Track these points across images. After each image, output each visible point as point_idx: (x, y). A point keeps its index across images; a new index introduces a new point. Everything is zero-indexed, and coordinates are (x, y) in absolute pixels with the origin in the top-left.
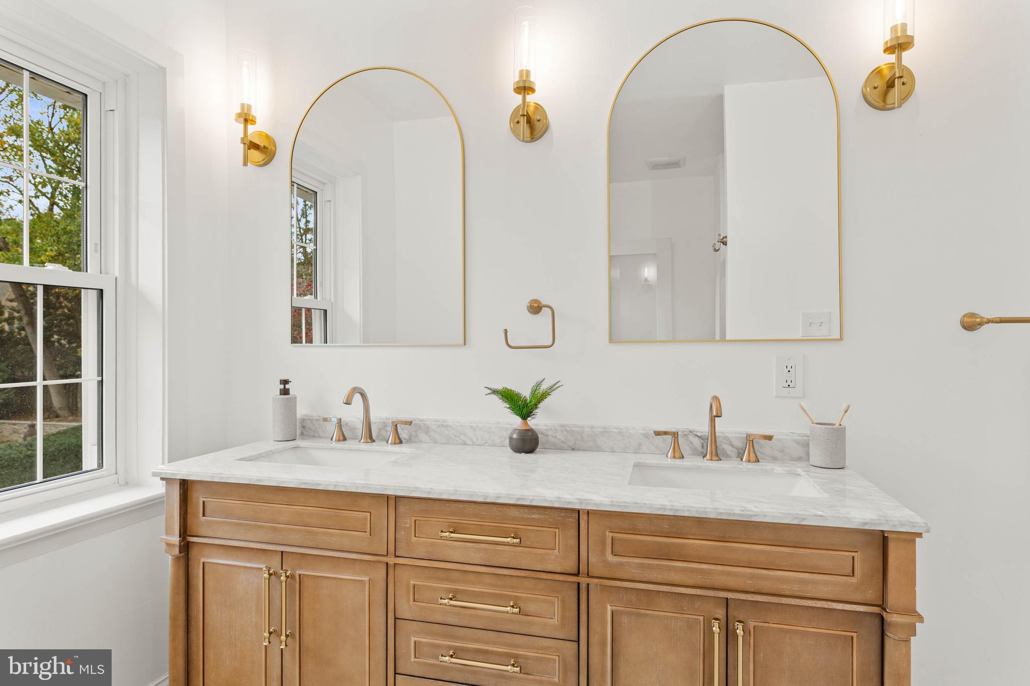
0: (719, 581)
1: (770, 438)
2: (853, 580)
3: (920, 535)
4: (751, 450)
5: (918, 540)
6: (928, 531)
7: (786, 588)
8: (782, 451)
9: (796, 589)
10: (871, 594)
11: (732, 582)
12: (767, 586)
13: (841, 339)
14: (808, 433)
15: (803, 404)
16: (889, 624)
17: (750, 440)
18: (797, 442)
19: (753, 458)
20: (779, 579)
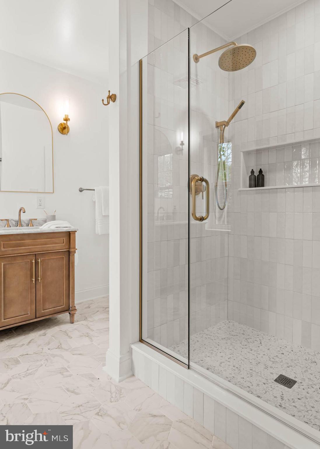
0: (33, 250)
1: (36, 219)
2: (64, 244)
3: (76, 231)
4: (31, 224)
5: (76, 233)
6: (78, 230)
7: (49, 249)
8: (39, 223)
9: (52, 248)
10: (67, 247)
11: (36, 250)
12: (45, 249)
13: (53, 193)
14: (46, 218)
15: (44, 210)
16: (71, 252)
17: (31, 220)
18: (43, 221)
19: (32, 225)
20: (48, 247)
